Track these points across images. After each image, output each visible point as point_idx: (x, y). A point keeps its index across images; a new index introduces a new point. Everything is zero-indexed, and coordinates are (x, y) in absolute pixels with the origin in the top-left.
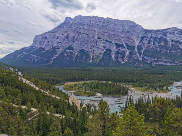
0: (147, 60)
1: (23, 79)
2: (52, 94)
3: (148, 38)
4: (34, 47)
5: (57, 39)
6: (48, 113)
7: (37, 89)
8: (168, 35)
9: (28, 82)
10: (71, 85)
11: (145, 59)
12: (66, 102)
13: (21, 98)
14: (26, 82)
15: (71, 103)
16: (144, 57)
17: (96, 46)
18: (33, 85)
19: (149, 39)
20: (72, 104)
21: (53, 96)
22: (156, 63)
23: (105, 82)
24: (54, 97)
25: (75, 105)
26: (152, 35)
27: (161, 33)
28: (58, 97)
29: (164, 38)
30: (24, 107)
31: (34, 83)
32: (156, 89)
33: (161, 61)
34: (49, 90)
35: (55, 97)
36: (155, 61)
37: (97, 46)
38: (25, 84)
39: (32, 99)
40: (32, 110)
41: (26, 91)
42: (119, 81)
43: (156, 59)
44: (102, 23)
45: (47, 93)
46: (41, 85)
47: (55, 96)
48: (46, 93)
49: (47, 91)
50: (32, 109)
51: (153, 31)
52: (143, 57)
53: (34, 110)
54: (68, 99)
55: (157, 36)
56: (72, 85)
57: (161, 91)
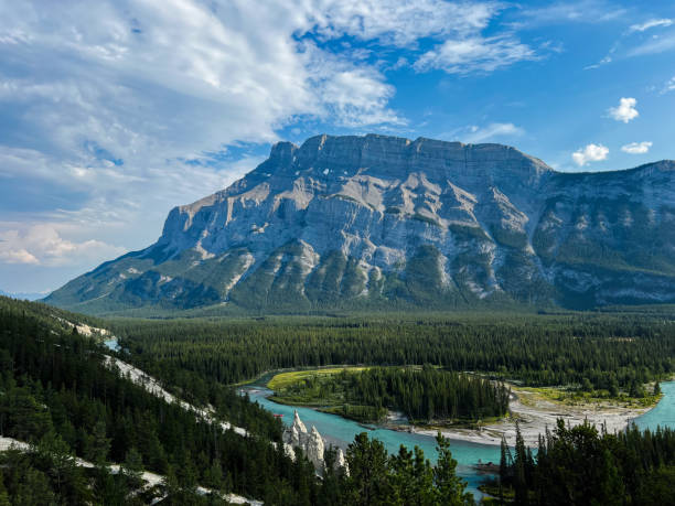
0: (574, 282)
1: (119, 363)
2: (222, 418)
3: (571, 203)
4: (166, 250)
5: (246, 217)
6: (203, 490)
7: (169, 398)
8: (647, 190)
9: (135, 375)
10: (294, 383)
11: (566, 279)
12: (270, 447)
13: (108, 437)
14: (129, 374)
15: (291, 452)
16: (565, 273)
17: (383, 237)
18: (153, 387)
19: (576, 207)
20: (293, 457)
21: (226, 426)
22: (610, 294)
23: (417, 368)
24: (227, 430)
25: (306, 459)
26: (586, 193)
27: (620, 185)
28: (240, 431)
29: (631, 200)
30: (115, 468)
31: (157, 379)
32: (613, 395)
33: (627, 286)
34: (211, 403)
35: (232, 429)
36: (606, 286)
37: (388, 238)
38: (127, 382)
39: (145, 436)
40: (146, 482)
41: (128, 409)
43: (607, 279)
44: (400, 156)
45: (205, 414)
46: (184, 387)
47: (232, 423)
48: (199, 416)
49: (202, 404)
50: (147, 476)
51: (587, 179)
52: (560, 273)
53: (152, 479)
54: (277, 438)
55: (603, 196)
56: (298, 381)
57: (636, 400)
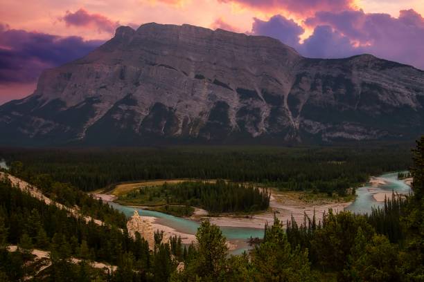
0: (310, 127)
1: (11, 178)
2: (85, 214)
3: (311, 77)
4: (39, 99)
5: (97, 78)
6: (75, 261)
7: (48, 201)
8: (355, 72)
9: (23, 185)
10: (131, 191)
11: (305, 125)
12: (119, 233)
13: (6, 226)
14: (18, 185)
15: (132, 235)
16: (305, 122)
17: (192, 95)
18: (36, 194)
19: (313, 80)
20: (134, 238)
21: (88, 219)
22: (330, 135)
23: (213, 182)
24: (89, 222)
25: (143, 239)
26: (320, 72)
27: (339, 68)
28: (99, 222)
29: (346, 77)
30: (13, 248)
31: (39, 188)
32: (330, 195)
33: (340, 131)
34: (78, 204)
35: (92, 221)
36: (328, 130)
37: (196, 95)
38: (18, 190)
39: (34, 226)
40: (35, 256)
41: (19, 208)
42: (247, 178)
43: (329, 126)
44: (204, 41)
45: (73, 211)
46: (58, 193)
47: (93, 217)
48: (69, 212)
49: (72, 206)
50: (36, 252)
51: (321, 62)
52: (302, 122)
53: (40, 254)
54: (124, 227)
55: (329, 74)
56: (135, 189)
57: (342, 198)
